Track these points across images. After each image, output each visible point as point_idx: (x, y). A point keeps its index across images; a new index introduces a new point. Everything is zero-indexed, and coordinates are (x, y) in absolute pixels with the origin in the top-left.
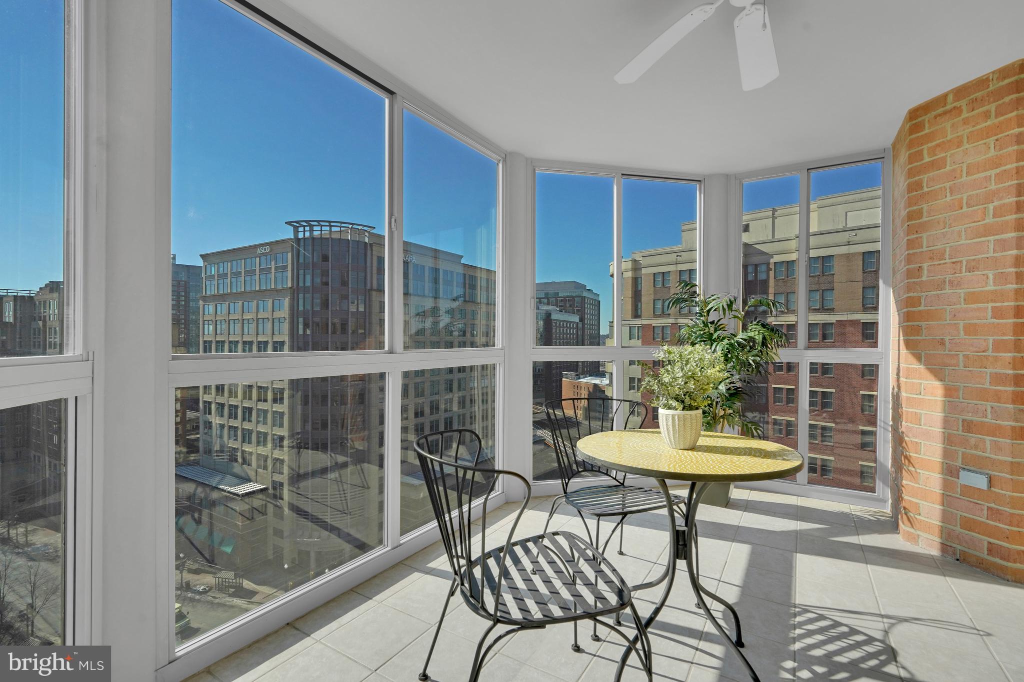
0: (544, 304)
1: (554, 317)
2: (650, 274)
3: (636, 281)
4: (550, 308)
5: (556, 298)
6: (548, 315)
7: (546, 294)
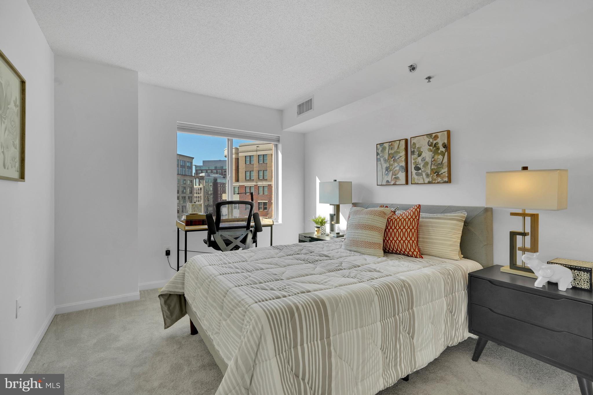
0: (214, 173)
1: (219, 181)
2: (243, 156)
3: (237, 160)
4: (216, 175)
5: (222, 170)
6: (215, 180)
7: (216, 167)
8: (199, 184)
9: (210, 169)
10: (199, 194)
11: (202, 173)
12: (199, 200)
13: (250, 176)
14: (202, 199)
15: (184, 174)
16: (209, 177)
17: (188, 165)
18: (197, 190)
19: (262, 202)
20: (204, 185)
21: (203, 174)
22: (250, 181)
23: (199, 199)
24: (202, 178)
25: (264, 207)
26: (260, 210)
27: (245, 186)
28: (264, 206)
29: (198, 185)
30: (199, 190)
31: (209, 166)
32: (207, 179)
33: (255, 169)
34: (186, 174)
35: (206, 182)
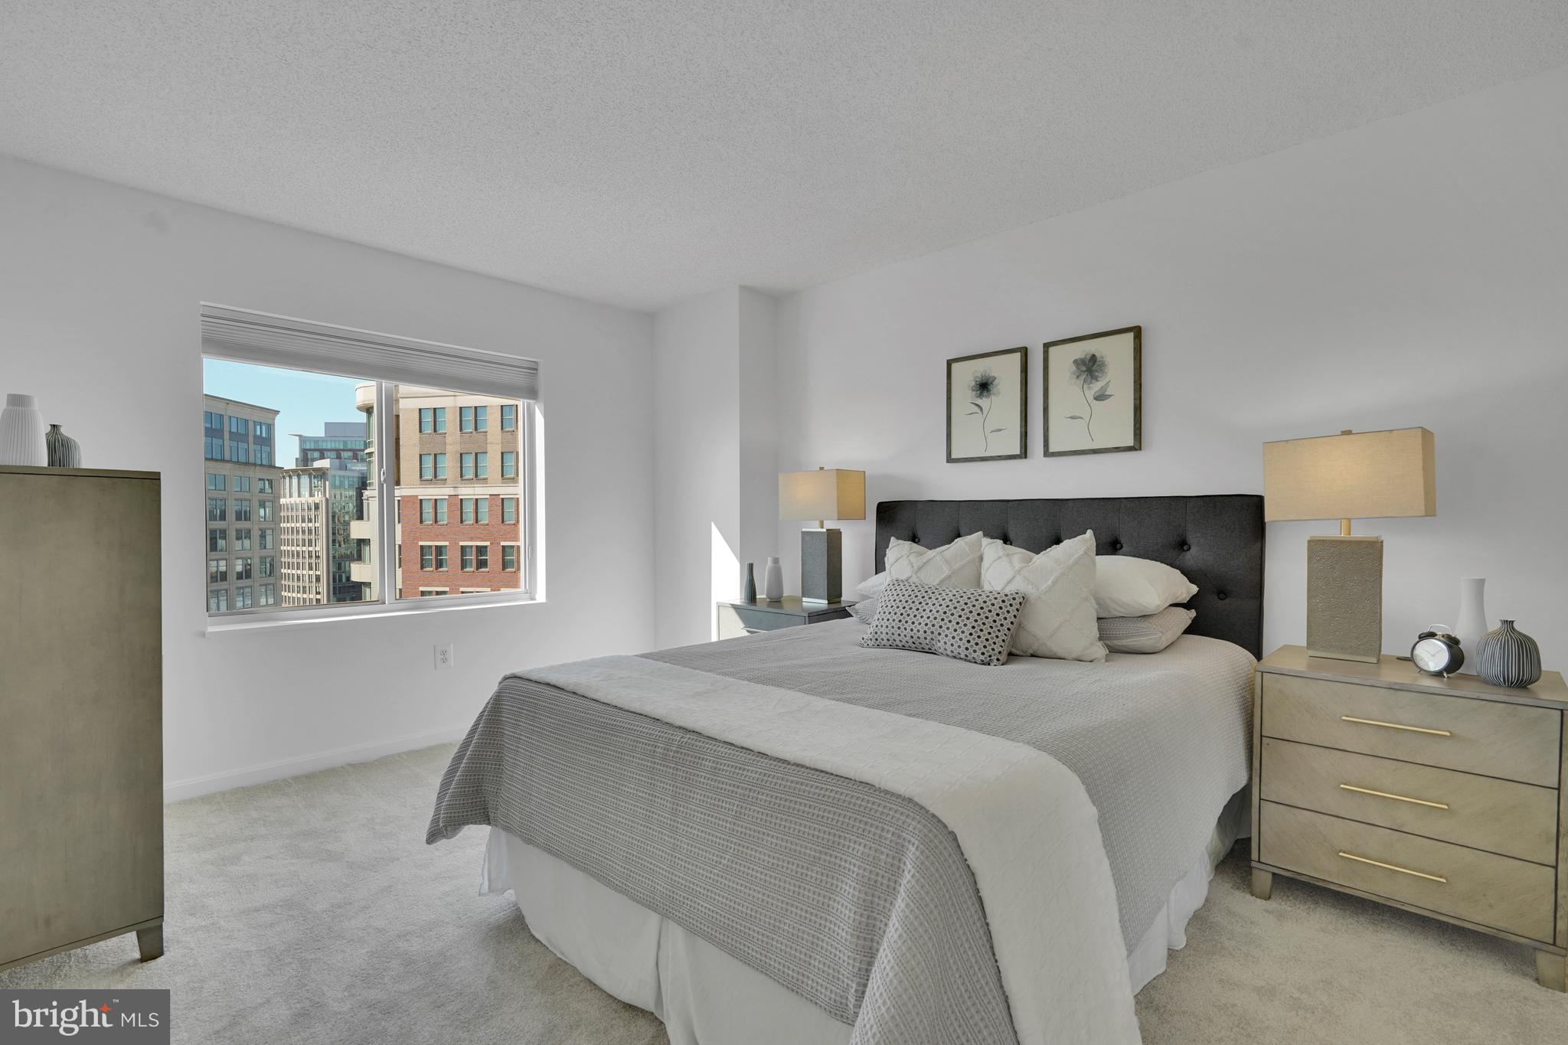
2: (412, 410)
8: (311, 490)
9: (349, 447)
10: (310, 521)
11: (322, 457)
12: (310, 541)
13: (435, 468)
14: (320, 537)
15: (242, 459)
16: (342, 473)
17: (258, 433)
18: (303, 510)
19: (472, 546)
20: (327, 496)
21: (324, 463)
22: (435, 484)
23: (313, 537)
24: (321, 474)
25: (477, 560)
26: (467, 569)
27: (420, 498)
28: (477, 556)
29: (307, 494)
30: (309, 509)
31: (345, 439)
32: (337, 478)
33: (449, 449)
34: (252, 460)
35: (333, 486)
